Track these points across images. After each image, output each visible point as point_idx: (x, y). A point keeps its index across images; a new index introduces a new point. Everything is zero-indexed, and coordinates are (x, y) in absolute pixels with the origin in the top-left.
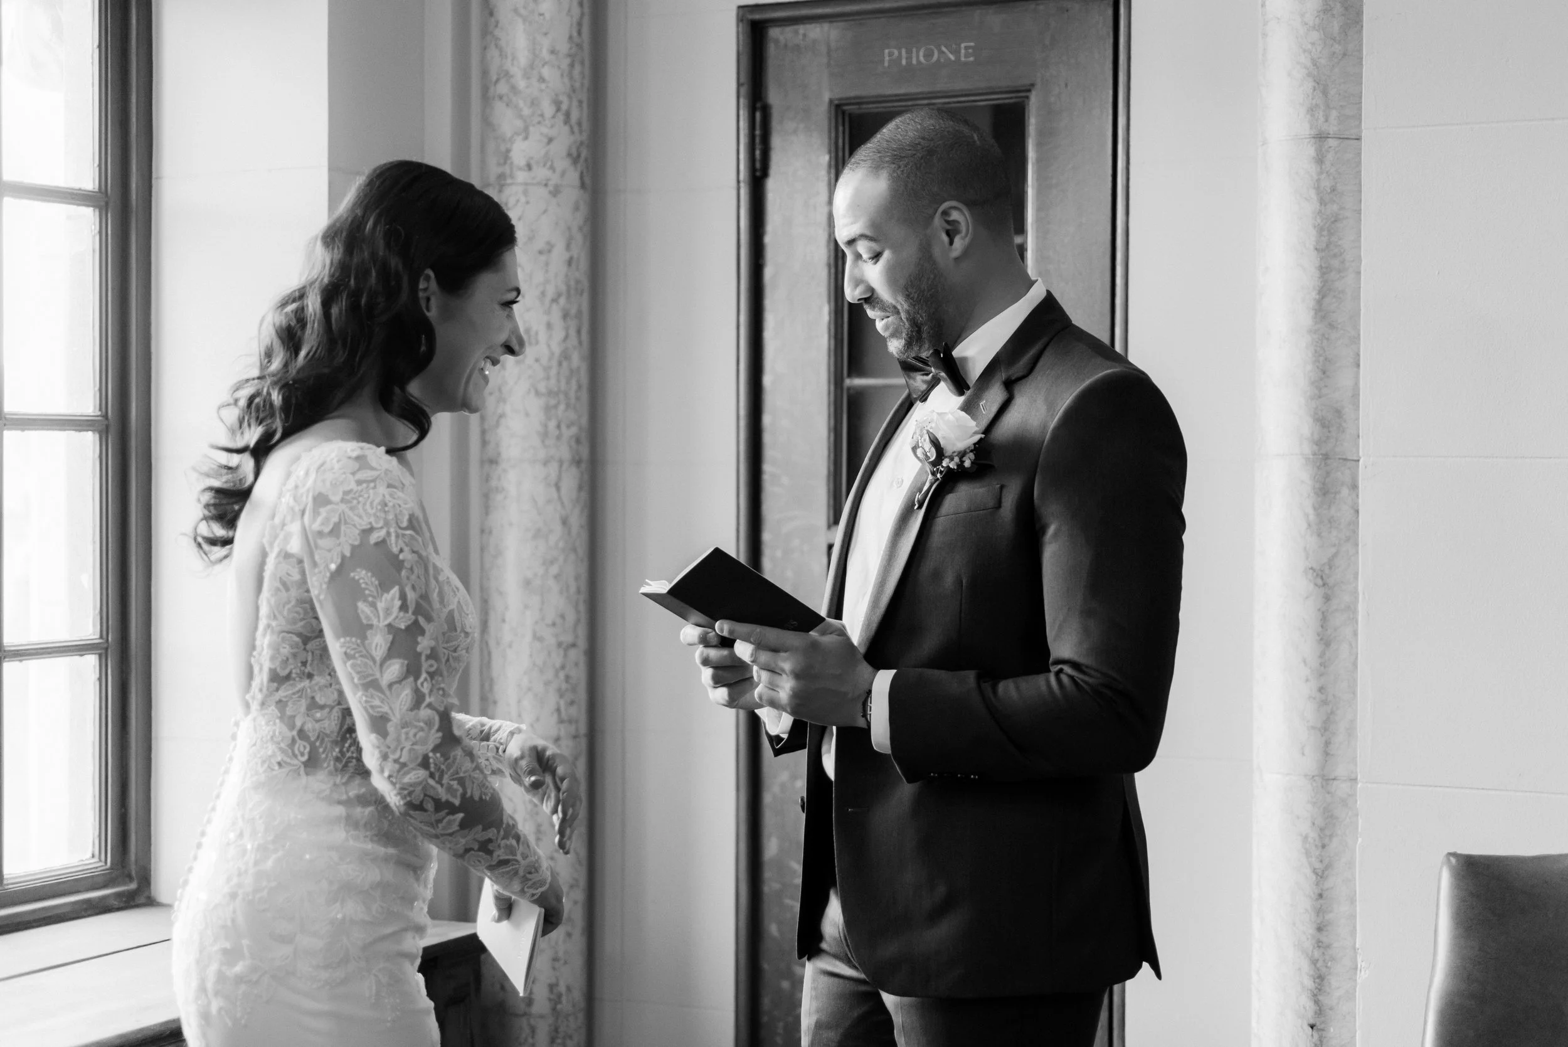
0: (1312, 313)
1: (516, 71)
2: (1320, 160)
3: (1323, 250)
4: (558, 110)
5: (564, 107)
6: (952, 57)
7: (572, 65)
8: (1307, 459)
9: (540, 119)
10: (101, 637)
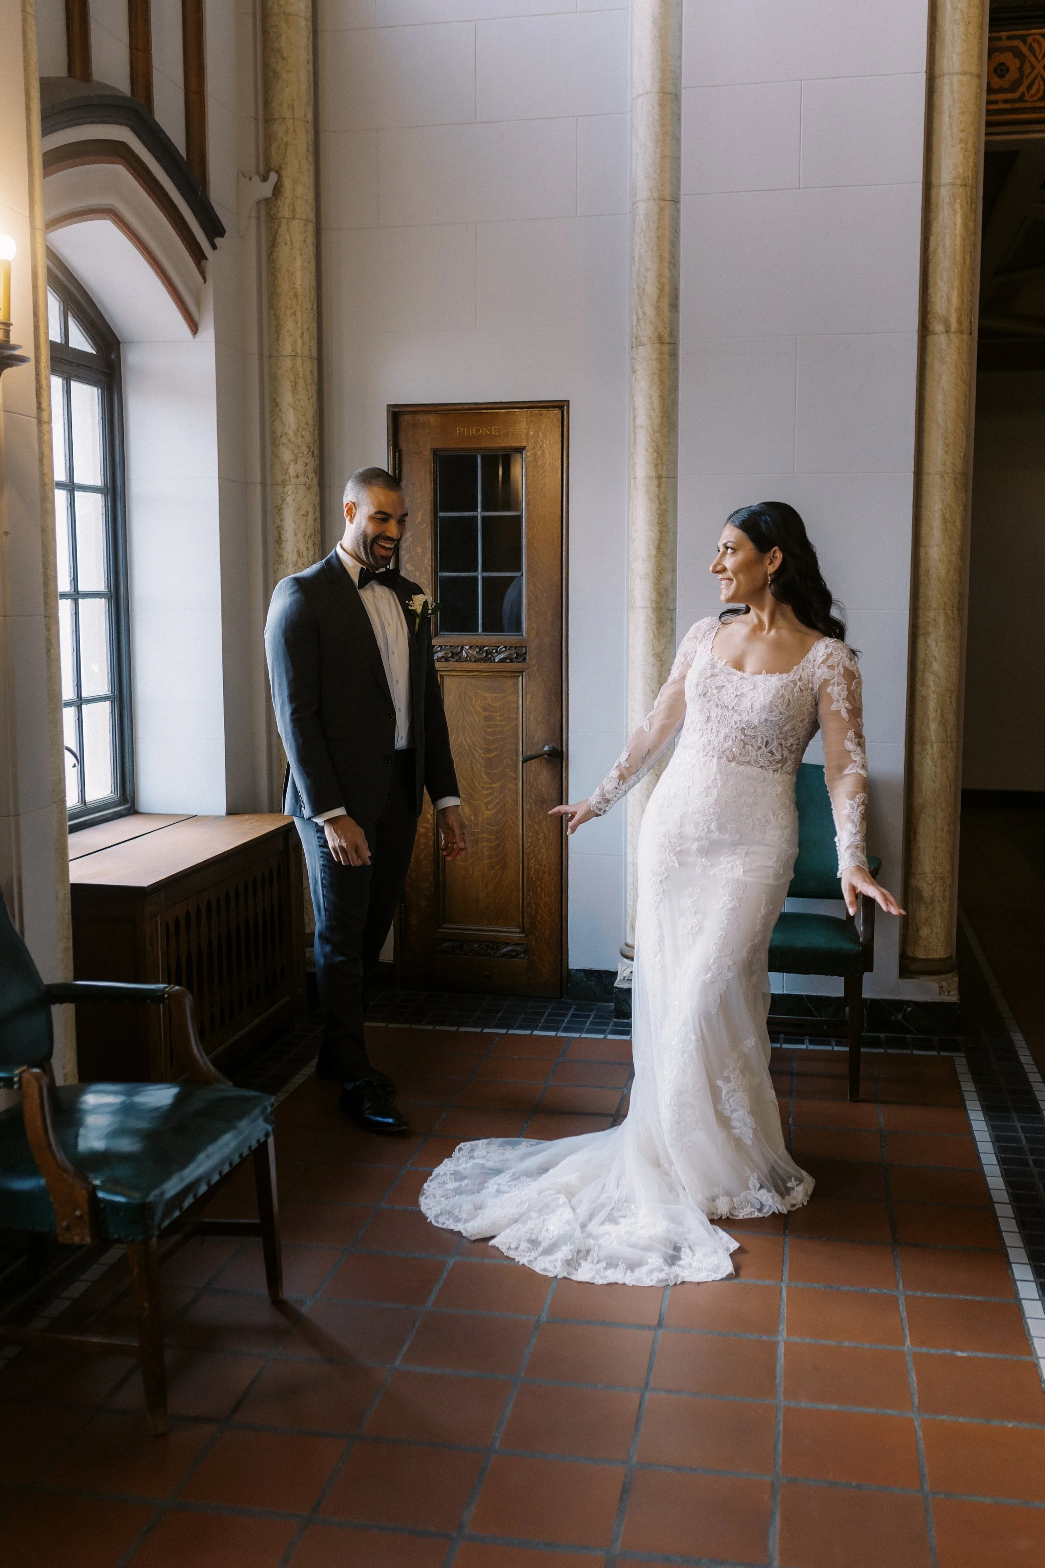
0: (656, 550)
1: (291, 433)
2: (659, 486)
3: (661, 524)
4: (309, 451)
5: (312, 449)
6: (489, 433)
7: (314, 430)
8: (654, 609)
9: (302, 455)
10: (112, 693)
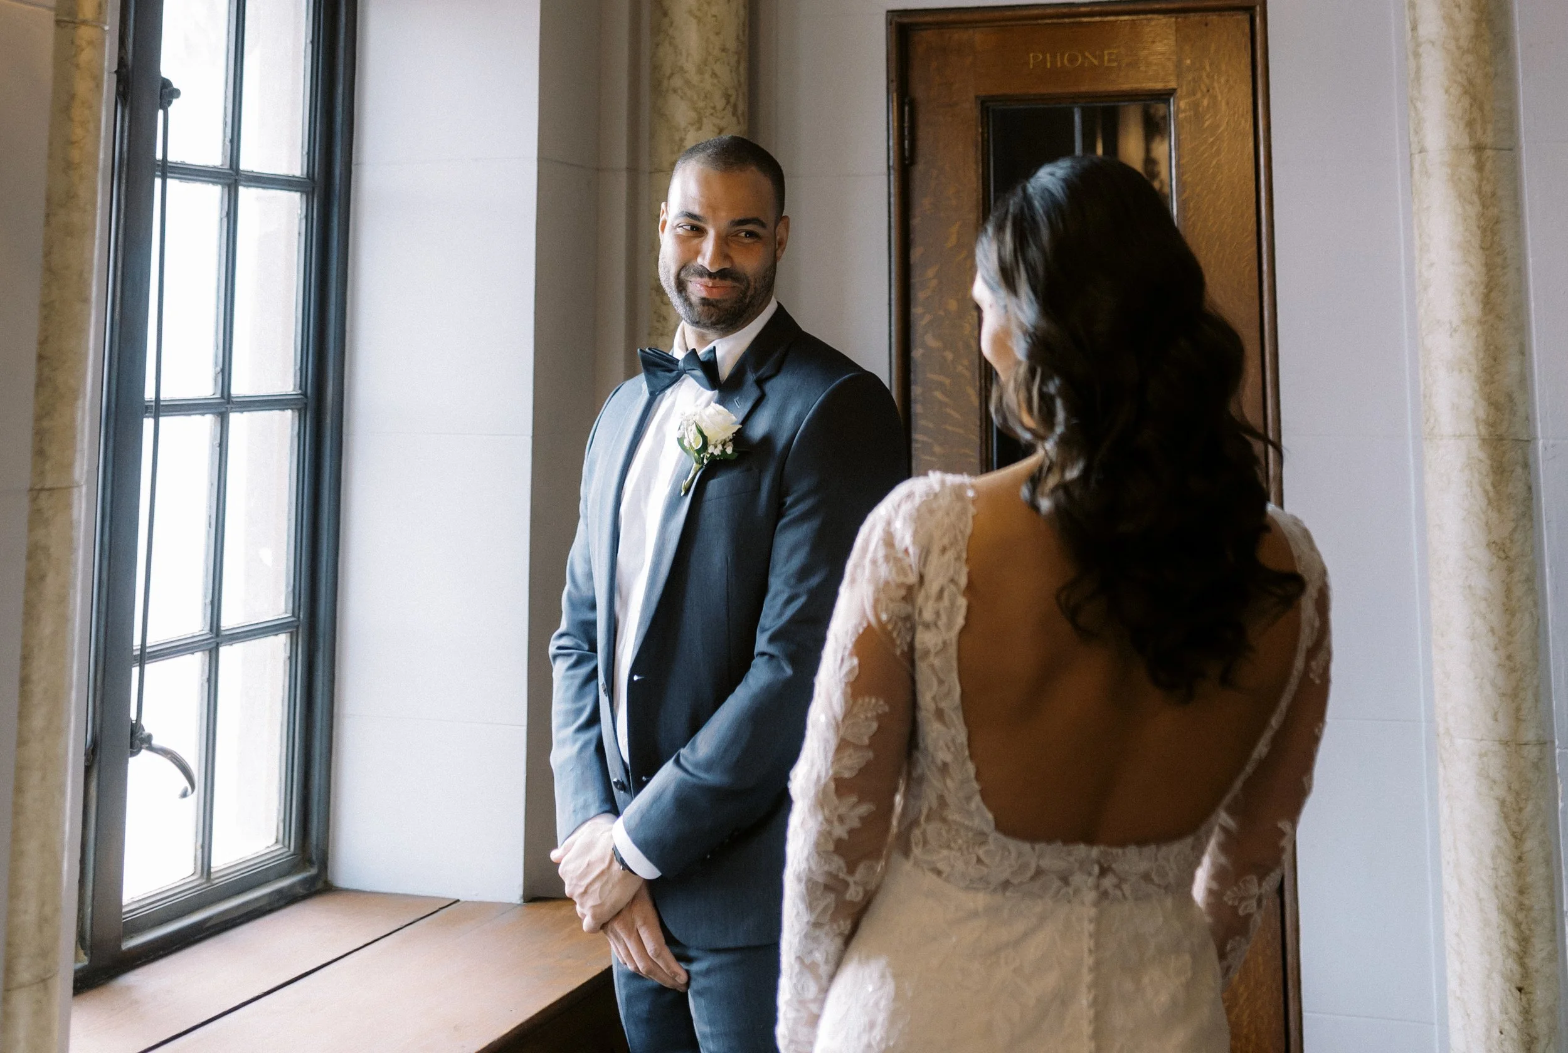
0: (1481, 306)
1: (690, 67)
2: (1480, 167)
3: (1487, 249)
4: (728, 103)
5: (732, 100)
6: (1096, 62)
7: (738, 62)
8: (1484, 440)
9: (712, 111)
10: (293, 615)
